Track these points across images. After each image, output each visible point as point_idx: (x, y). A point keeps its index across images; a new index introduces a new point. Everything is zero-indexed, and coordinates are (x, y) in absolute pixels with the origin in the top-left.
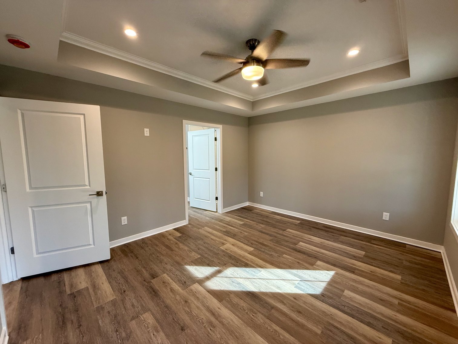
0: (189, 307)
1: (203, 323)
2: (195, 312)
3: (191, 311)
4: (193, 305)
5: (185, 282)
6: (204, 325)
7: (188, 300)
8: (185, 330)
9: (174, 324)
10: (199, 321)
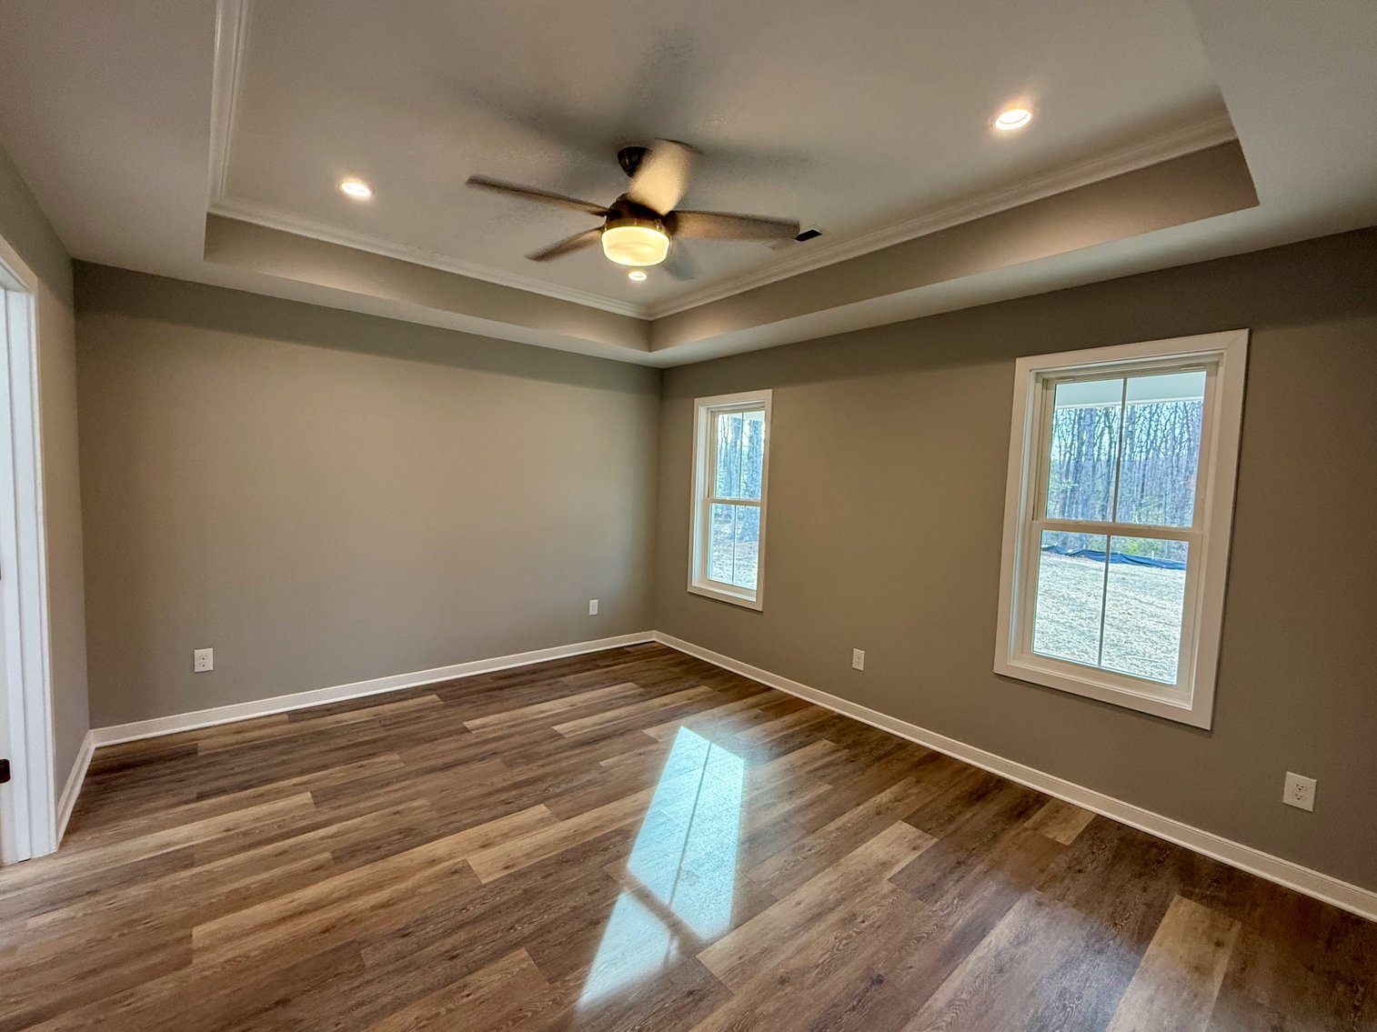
0: (803, 972)
1: (850, 936)
2: (816, 955)
3: (817, 966)
4: (792, 961)
5: (690, 993)
6: (854, 934)
7: (778, 977)
8: (879, 975)
9: (869, 1004)
10: (844, 945)
